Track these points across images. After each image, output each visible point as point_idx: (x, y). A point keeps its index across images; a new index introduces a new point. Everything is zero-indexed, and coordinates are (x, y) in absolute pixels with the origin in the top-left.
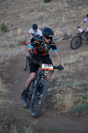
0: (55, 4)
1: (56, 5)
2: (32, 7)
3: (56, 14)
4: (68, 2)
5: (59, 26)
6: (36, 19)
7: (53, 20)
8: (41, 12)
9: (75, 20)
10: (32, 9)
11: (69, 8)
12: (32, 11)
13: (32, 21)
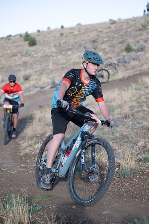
0: (41, 48)
1: (42, 50)
2: (15, 51)
3: (42, 59)
4: (55, 46)
5: (46, 73)
6: (19, 65)
7: (39, 66)
8: (25, 56)
9: (64, 66)
10: (15, 53)
11: (56, 53)
12: (14, 56)
13: (14, 66)
